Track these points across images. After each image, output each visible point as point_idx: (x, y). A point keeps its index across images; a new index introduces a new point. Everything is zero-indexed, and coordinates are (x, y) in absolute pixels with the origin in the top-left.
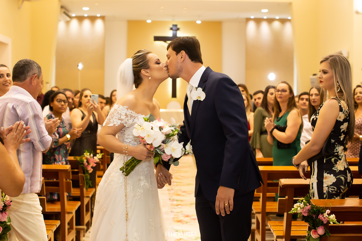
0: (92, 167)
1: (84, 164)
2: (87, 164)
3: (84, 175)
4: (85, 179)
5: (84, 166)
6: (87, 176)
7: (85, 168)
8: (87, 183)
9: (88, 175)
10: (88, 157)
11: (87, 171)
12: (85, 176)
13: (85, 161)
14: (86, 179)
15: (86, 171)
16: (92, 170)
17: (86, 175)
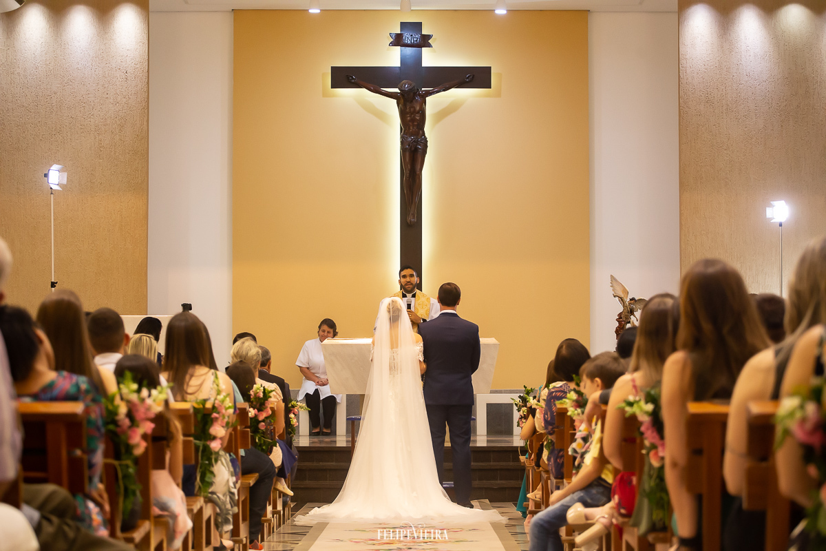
0: (145, 437)
1: (120, 423)
2: (127, 422)
3: (116, 463)
4: (120, 475)
5: (118, 430)
6: (127, 467)
7: (123, 437)
8: (126, 489)
9: (129, 462)
10: (134, 397)
11: (129, 448)
12: (120, 465)
13: (123, 409)
14: (126, 476)
15: (123, 450)
16: (143, 445)
17: (124, 462)
